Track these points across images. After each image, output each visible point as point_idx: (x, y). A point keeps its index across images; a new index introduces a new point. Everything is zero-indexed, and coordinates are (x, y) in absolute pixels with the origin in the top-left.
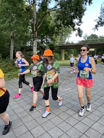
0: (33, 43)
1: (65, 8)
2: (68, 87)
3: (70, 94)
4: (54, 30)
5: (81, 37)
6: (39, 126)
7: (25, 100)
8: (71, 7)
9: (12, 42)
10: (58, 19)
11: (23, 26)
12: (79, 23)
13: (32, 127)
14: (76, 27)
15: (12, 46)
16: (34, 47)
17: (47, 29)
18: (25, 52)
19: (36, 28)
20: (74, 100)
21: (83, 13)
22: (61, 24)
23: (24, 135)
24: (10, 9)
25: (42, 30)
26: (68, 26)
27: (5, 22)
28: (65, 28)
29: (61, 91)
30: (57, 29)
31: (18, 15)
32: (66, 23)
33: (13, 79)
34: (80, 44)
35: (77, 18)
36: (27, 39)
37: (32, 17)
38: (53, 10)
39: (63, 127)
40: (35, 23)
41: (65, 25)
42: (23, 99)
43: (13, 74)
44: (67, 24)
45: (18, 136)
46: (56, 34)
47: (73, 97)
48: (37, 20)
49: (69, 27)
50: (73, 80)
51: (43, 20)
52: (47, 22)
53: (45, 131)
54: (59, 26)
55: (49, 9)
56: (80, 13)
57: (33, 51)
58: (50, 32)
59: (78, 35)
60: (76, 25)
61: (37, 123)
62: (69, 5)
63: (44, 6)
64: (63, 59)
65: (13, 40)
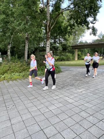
0: (46, 44)
1: (79, 7)
2: (81, 88)
3: (83, 95)
4: (67, 30)
5: (96, 35)
6: (51, 126)
7: (38, 99)
8: (85, 5)
9: (26, 43)
10: (71, 19)
11: (37, 28)
12: (93, 21)
13: (45, 127)
14: (91, 25)
15: (27, 47)
16: (47, 48)
17: (60, 29)
18: (38, 53)
19: (49, 29)
20: (88, 102)
21: (98, 11)
22: (74, 23)
23: (37, 133)
24: (26, 12)
25: (55, 30)
26: (81, 25)
27: (21, 24)
28: (78, 27)
29: (74, 92)
30: (70, 29)
31: (33, 17)
32: (79, 22)
33: (27, 78)
34: (94, 43)
35: (91, 16)
36: (41, 39)
37: (46, 18)
38: (66, 10)
39: (76, 129)
40: (49, 24)
41: (78, 24)
42: (37, 98)
43: (27, 74)
44: (81, 23)
45: (32, 134)
46: (69, 34)
47: (87, 99)
48: (50, 21)
49: (83, 26)
50: (87, 81)
51: (56, 21)
52: (60, 22)
53: (57, 132)
54: (72, 26)
55: (62, 10)
56: (95, 11)
57: (46, 51)
58: (62, 32)
59: (92, 33)
60: (90, 23)
61: (50, 123)
62: (83, 3)
63: (57, 7)
64: (76, 59)
65: (27, 42)
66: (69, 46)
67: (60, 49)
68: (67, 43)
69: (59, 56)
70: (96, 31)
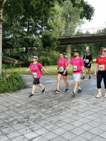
67: (38, 43)
68: (51, 34)
70: (92, 11)
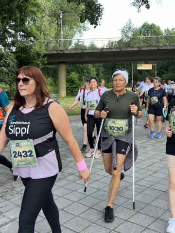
66: (38, 55)
67: (8, 61)
68: (31, 46)
69: (6, 83)
70: (100, 11)
